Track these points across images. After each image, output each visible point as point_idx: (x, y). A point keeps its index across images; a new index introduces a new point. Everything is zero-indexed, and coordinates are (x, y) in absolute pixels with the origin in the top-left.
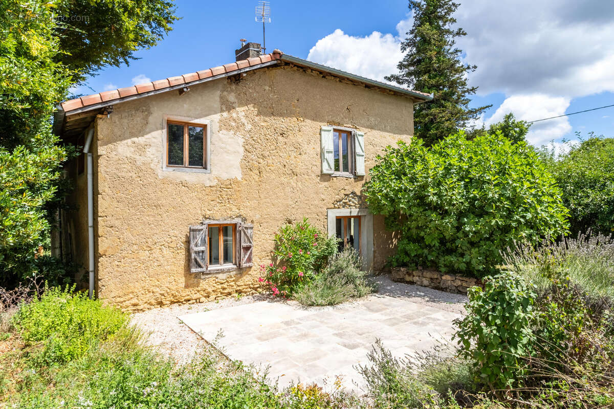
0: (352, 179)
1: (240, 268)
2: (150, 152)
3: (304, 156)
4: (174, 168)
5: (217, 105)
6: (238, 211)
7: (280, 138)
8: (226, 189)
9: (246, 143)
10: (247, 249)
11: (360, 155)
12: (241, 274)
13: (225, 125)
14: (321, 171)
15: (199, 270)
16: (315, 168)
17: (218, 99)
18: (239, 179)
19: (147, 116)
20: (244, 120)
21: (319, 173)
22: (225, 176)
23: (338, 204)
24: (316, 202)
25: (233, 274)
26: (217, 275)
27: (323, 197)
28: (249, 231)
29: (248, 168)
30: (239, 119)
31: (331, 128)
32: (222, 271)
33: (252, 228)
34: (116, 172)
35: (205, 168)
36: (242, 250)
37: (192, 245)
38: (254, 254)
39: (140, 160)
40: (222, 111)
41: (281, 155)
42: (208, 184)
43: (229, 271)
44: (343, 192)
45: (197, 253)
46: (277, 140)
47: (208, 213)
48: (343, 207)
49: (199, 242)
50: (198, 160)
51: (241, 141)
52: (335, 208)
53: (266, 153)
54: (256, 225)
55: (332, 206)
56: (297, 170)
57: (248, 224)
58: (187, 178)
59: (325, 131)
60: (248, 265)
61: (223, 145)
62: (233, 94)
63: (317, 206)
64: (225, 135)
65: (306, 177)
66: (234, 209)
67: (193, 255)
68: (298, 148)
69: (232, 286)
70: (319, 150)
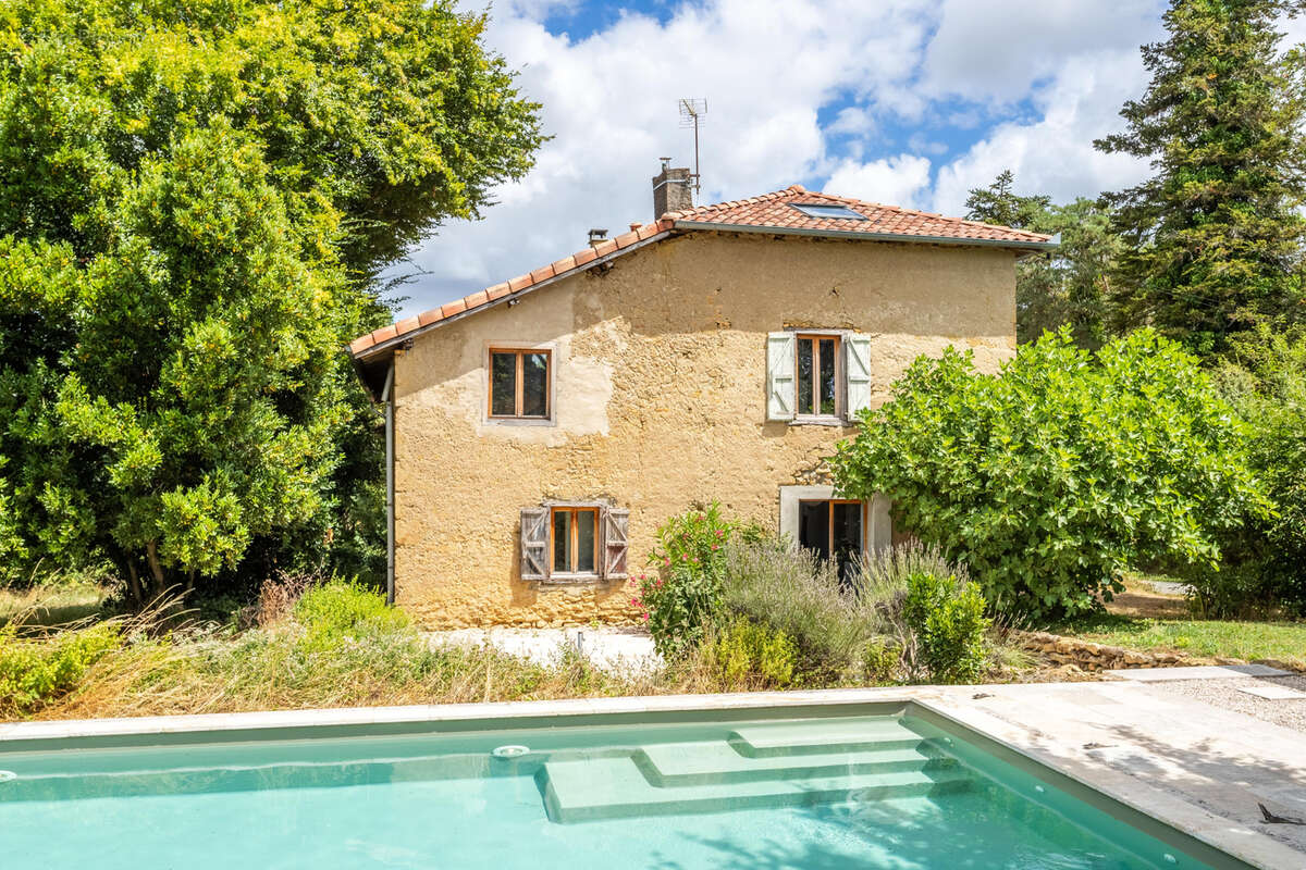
0: (840, 428)
1: (603, 580)
2: (465, 397)
3: (730, 390)
4: (498, 421)
5: (568, 317)
6: (601, 486)
7: (683, 361)
8: (582, 449)
9: (618, 374)
10: (617, 549)
11: (857, 382)
12: (607, 590)
13: (582, 349)
14: (767, 416)
15: (535, 576)
16: (751, 411)
17: (570, 306)
18: (605, 434)
19: (462, 345)
20: (614, 336)
21: (762, 420)
22: (580, 430)
23: (806, 476)
24: (756, 473)
25: (591, 588)
26: (566, 589)
27: (771, 463)
28: (621, 520)
29: (620, 414)
30: (605, 335)
31: (791, 335)
32: (574, 583)
33: (627, 516)
34: (419, 429)
35: (549, 419)
36: (607, 551)
37: (524, 539)
38: (629, 558)
39: (450, 410)
40: (576, 327)
41: (683, 390)
42: (552, 443)
43: (585, 583)
44: (817, 453)
45: (533, 550)
46: (675, 365)
47: (552, 488)
48: (819, 482)
49: (535, 534)
50: (538, 404)
51: (609, 371)
52: (797, 483)
53: (654, 389)
54: (633, 511)
55: (792, 480)
56: (716, 417)
57: (621, 510)
58: (518, 435)
59: (775, 340)
60: (617, 576)
61: (578, 381)
62: (595, 295)
63: (755, 480)
64: (580, 365)
65: (733, 426)
66: (595, 483)
67: (525, 554)
68: (716, 376)
69: (591, 608)
70: (762, 376)
